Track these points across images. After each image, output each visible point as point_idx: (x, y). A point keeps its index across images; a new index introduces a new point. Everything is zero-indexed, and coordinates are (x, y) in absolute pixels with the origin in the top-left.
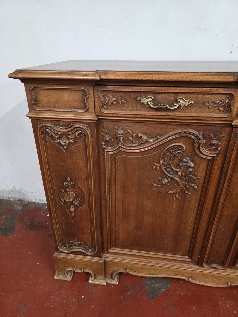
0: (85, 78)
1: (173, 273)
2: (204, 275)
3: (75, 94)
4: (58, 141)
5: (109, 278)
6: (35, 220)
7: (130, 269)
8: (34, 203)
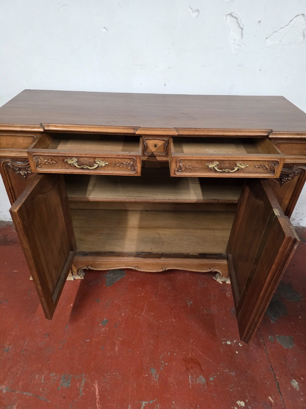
0: (33, 130)
1: (124, 265)
2: (146, 264)
3: (28, 139)
4: (19, 172)
5: (76, 275)
6: (8, 237)
7: (91, 266)
8: (4, 221)
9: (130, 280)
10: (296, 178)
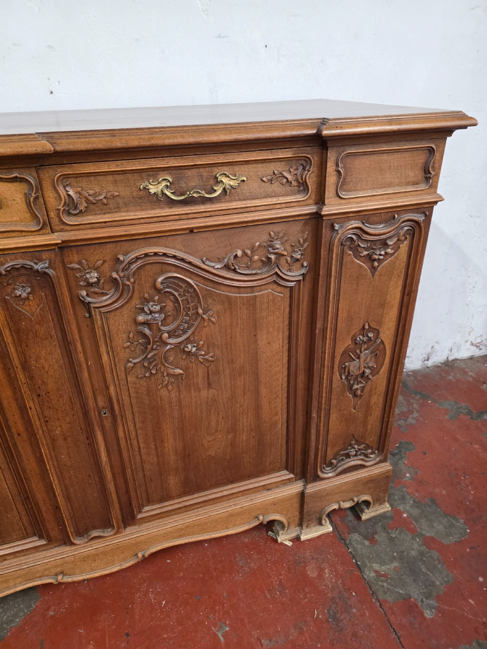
9: (54, 611)
10: (404, 247)
